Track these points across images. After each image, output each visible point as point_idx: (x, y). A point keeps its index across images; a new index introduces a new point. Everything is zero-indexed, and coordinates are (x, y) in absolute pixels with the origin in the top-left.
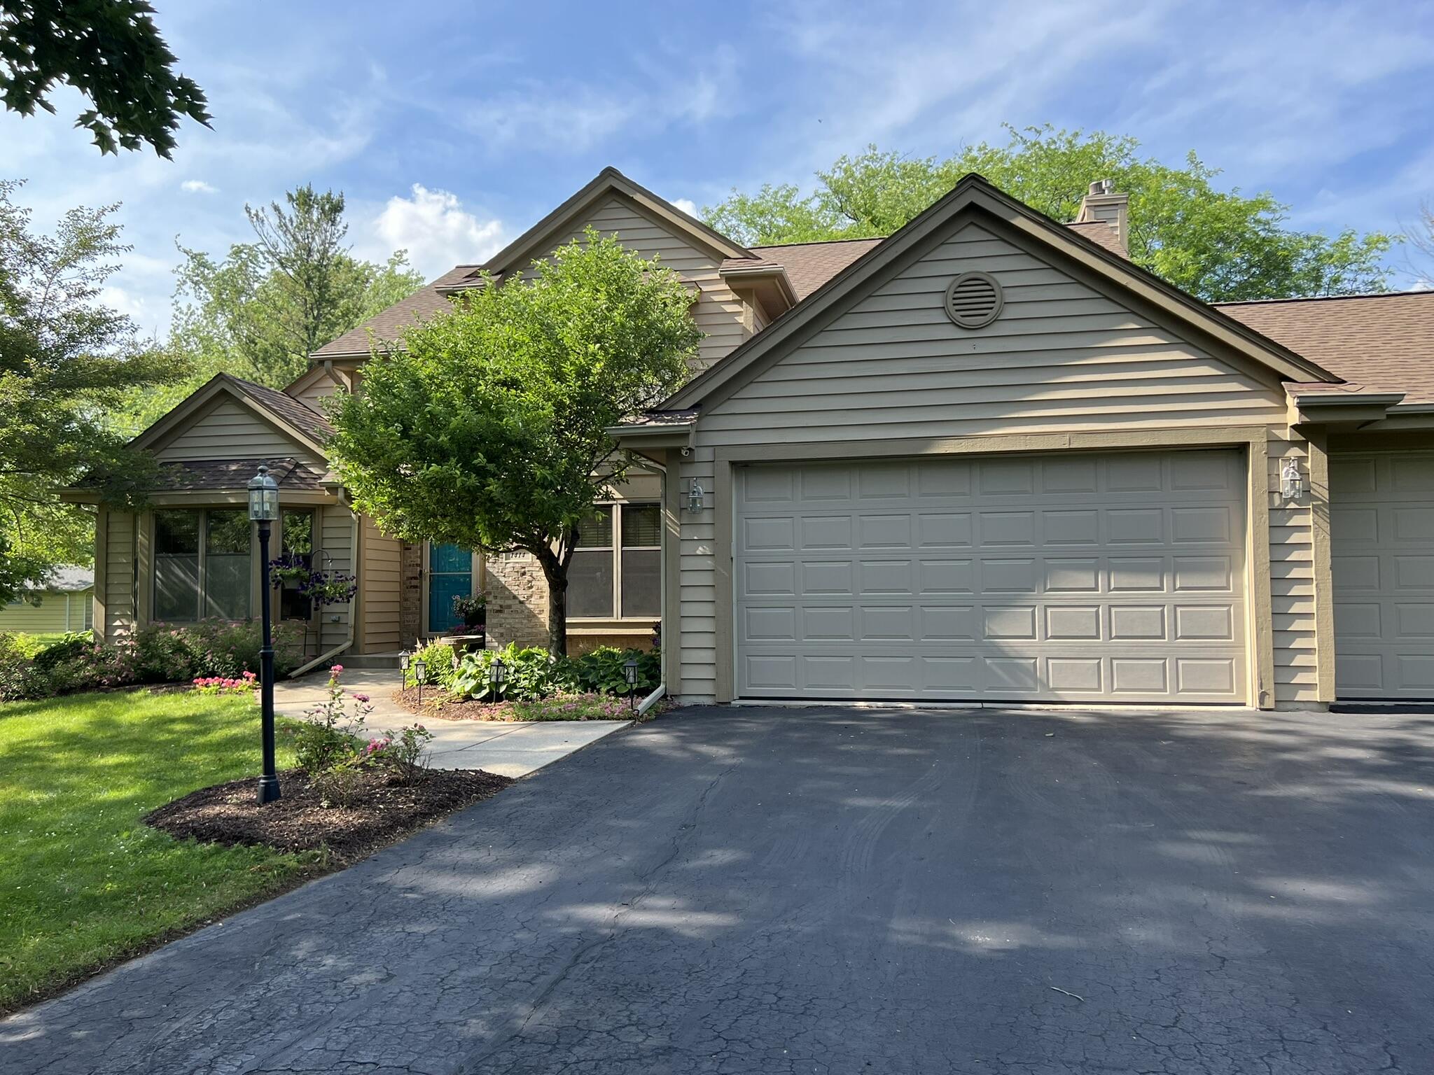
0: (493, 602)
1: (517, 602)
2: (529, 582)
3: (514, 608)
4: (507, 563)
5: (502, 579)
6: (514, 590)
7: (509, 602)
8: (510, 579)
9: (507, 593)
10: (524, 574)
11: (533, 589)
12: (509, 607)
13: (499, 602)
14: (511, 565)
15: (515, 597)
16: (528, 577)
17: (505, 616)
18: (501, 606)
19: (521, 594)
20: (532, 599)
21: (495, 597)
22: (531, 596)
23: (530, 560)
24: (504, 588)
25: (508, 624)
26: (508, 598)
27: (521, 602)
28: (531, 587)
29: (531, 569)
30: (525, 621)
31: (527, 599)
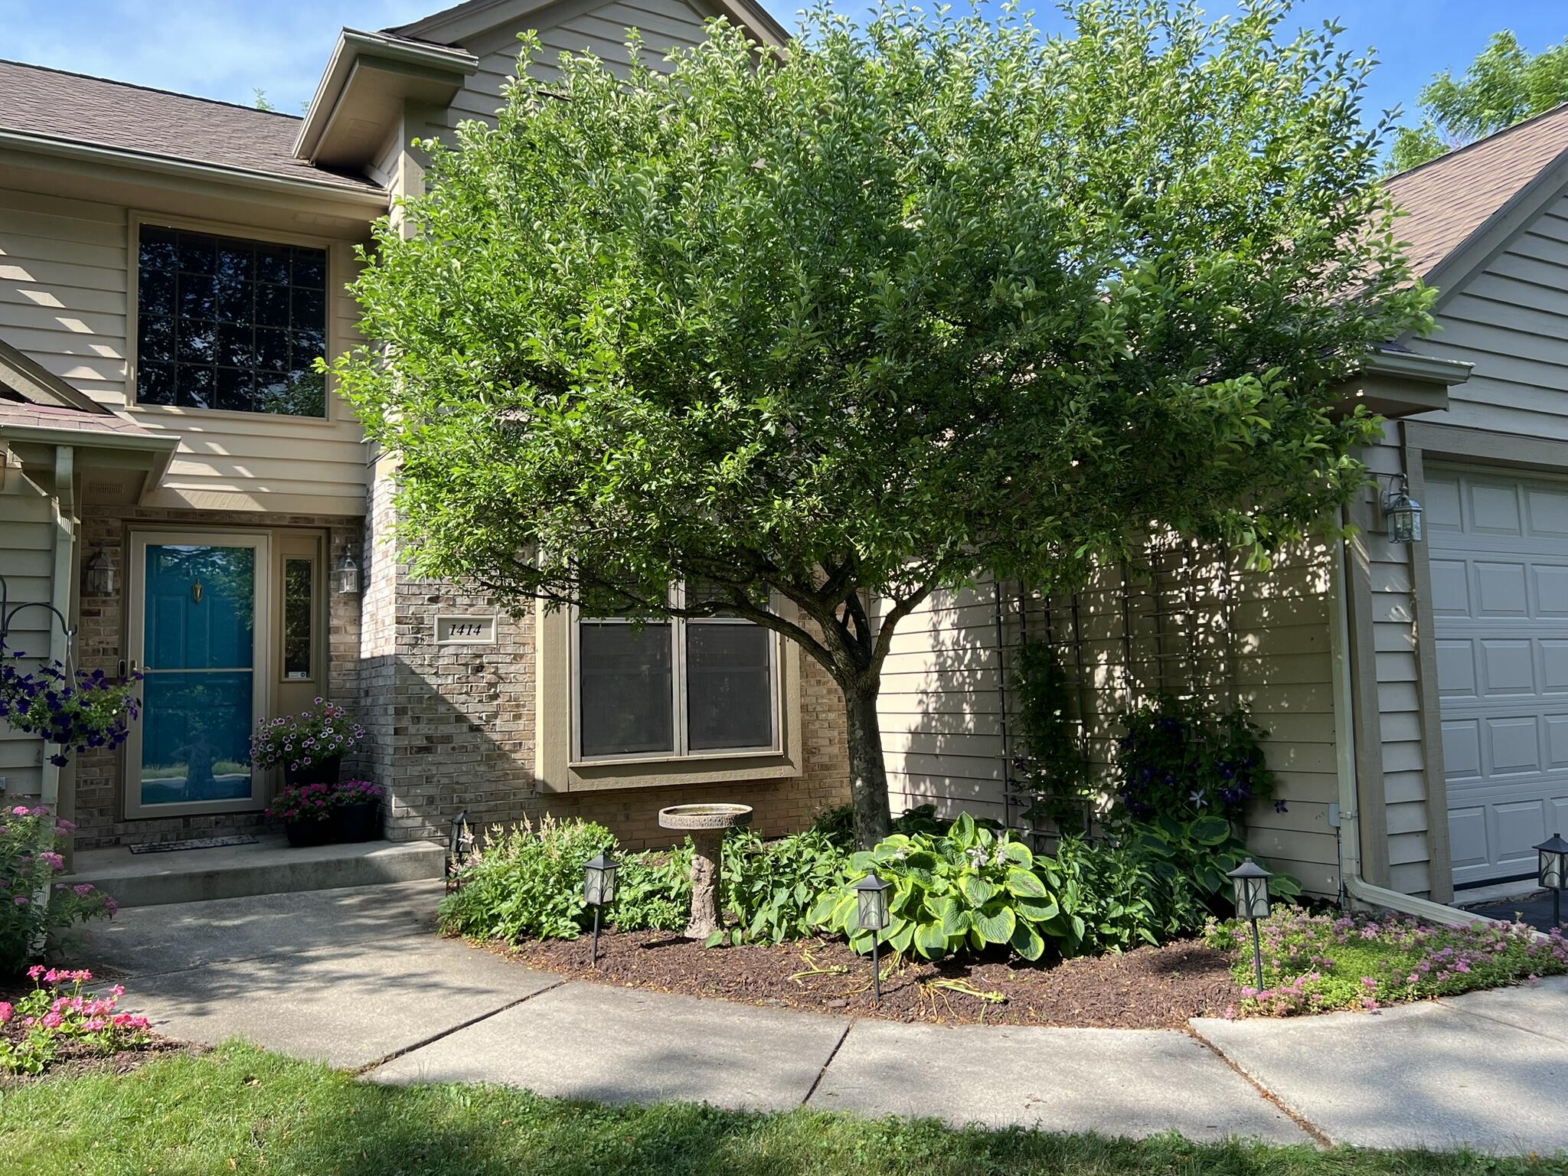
0: (412, 729)
1: (465, 728)
2: (491, 685)
3: (458, 741)
4: (442, 646)
5: (433, 681)
6: (459, 702)
7: (445, 729)
8: (450, 680)
9: (442, 709)
10: (480, 668)
11: (499, 701)
12: (447, 739)
13: (425, 729)
14: (451, 650)
15: (461, 718)
16: (487, 676)
17: (440, 759)
18: (429, 738)
19: (474, 709)
20: (498, 722)
21: (417, 720)
22: (495, 715)
23: (493, 640)
24: (437, 699)
25: (443, 775)
26: (443, 720)
27: (475, 729)
28: (496, 696)
29: (494, 658)
30: (482, 768)
31: (487, 722)
